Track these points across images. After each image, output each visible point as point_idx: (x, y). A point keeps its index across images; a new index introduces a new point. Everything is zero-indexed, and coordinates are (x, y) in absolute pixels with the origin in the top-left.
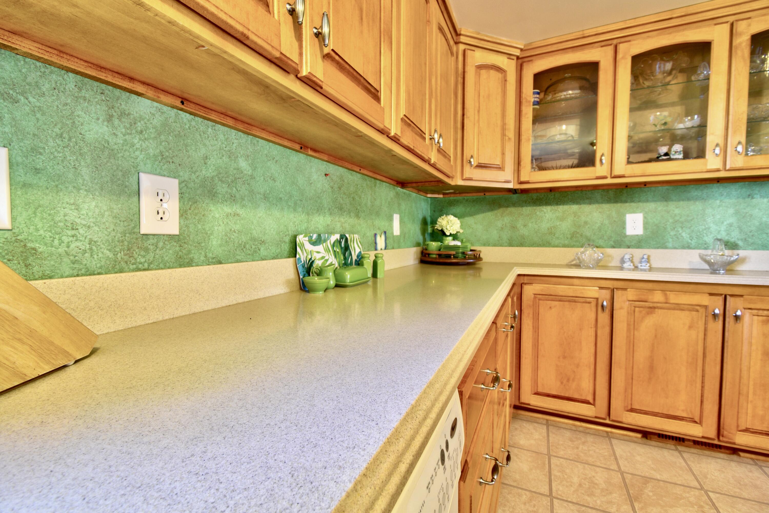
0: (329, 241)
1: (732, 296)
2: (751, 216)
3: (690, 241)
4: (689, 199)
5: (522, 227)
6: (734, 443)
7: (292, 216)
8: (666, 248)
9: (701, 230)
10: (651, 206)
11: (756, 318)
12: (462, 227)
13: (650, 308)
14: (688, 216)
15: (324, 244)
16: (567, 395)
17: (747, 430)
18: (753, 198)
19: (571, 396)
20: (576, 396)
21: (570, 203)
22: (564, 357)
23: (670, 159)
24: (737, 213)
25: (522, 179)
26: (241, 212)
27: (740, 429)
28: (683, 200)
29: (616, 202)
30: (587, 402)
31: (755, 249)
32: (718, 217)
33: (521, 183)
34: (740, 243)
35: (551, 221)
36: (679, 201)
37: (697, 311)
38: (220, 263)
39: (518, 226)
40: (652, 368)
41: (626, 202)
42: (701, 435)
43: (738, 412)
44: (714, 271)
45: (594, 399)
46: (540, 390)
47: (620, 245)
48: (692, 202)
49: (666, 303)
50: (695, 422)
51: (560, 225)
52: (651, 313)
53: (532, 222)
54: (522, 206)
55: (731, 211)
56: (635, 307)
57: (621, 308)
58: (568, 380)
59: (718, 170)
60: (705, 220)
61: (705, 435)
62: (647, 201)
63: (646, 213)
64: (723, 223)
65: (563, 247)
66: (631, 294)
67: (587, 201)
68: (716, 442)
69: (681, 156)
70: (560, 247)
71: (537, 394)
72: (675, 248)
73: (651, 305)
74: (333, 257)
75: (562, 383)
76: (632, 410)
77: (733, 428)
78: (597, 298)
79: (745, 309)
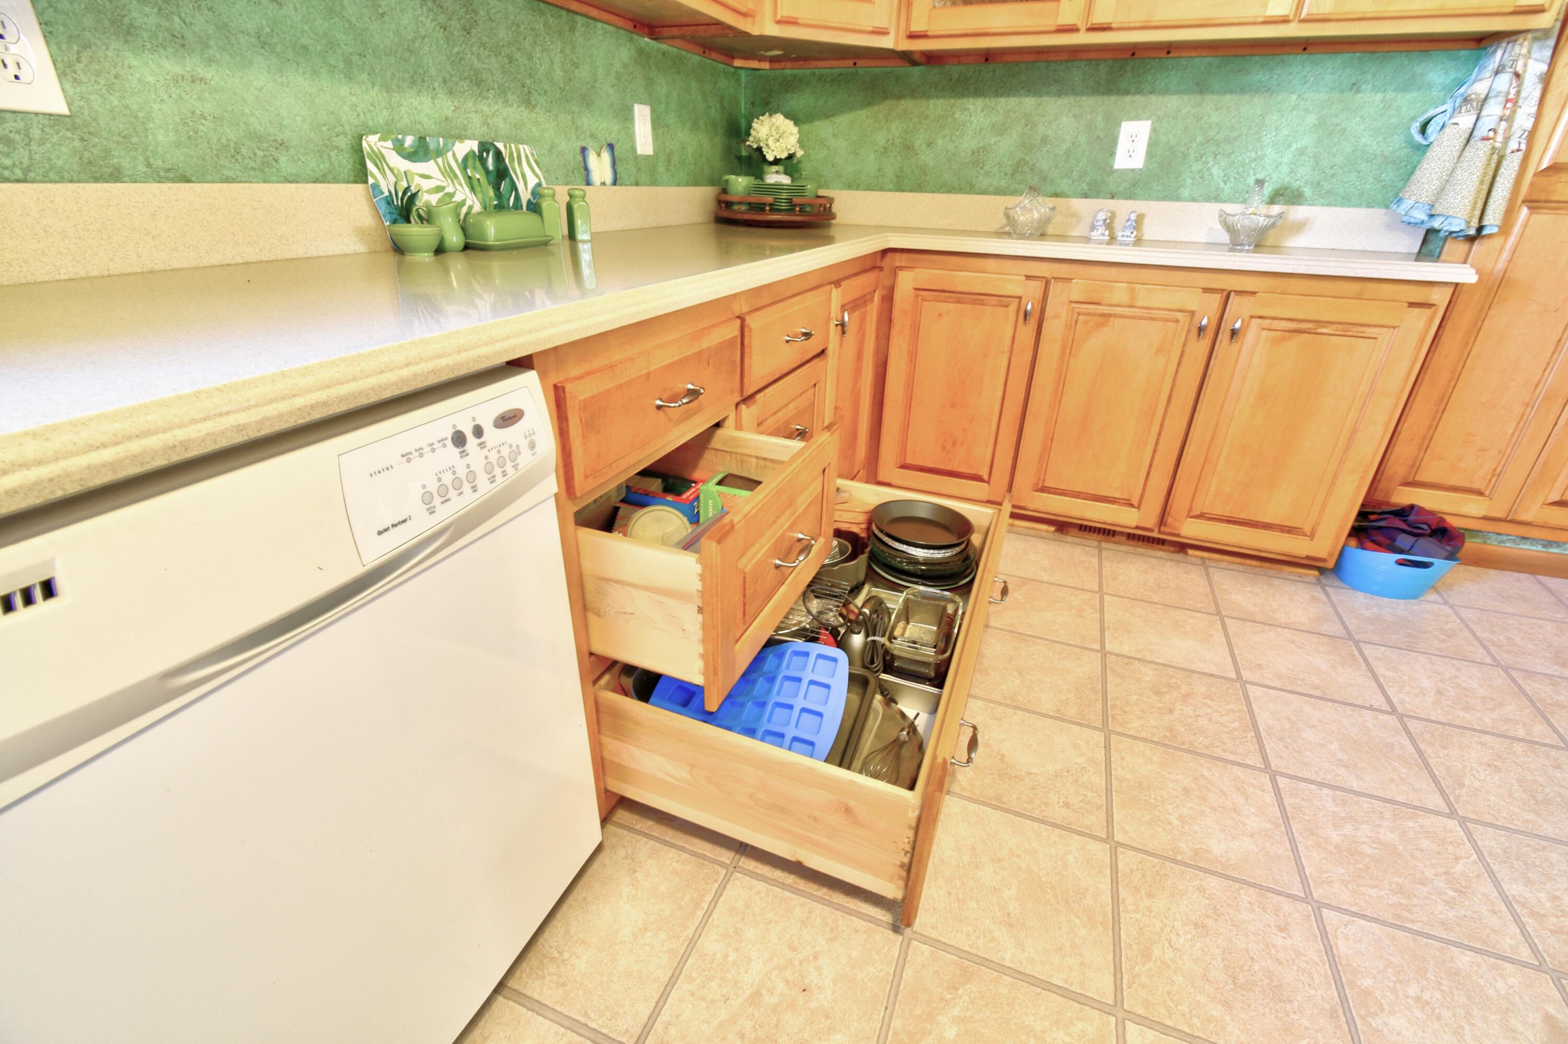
0: (450, 155)
1: (1239, 293)
2: (1343, 131)
3: (1222, 184)
4: (1242, 91)
5: (924, 147)
6: (1178, 535)
7: (344, 90)
8: (1178, 199)
9: (1247, 161)
10: (1172, 102)
11: (1265, 333)
13: (1104, 315)
14: (1232, 129)
15: (440, 160)
16: (949, 468)
17: (1201, 516)
18: (1358, 91)
19: (955, 469)
20: (963, 469)
21: (1022, 92)
22: (953, 406)
24: (1321, 124)
25: (916, 27)
26: (208, 73)
27: (1192, 514)
28: (1232, 92)
29: (1108, 92)
30: (977, 478)
31: (1329, 205)
32: (1285, 132)
33: (912, 36)
34: (1307, 191)
35: (980, 133)
36: (1224, 93)
37: (1176, 321)
38: (188, 181)
39: (917, 143)
41: (1127, 92)
42: (1134, 524)
43: (1196, 490)
44: (1235, 245)
45: (990, 477)
46: (909, 461)
47: (1098, 192)
48: (1247, 96)
49: (1130, 306)
50: (1132, 505)
51: (995, 143)
52: (1103, 325)
53: (945, 136)
54: (929, 97)
55: (1311, 120)
56: (1079, 314)
57: (1057, 316)
58: (954, 443)
59: (1285, 20)
60: (1259, 140)
61: (1141, 525)
62: (1166, 92)
63: (1159, 120)
64: (1290, 146)
65: (995, 194)
66: (1078, 289)
67: (1054, 88)
68: (1155, 535)
70: (989, 193)
71: (904, 466)
72: (1193, 200)
73: (1106, 311)
74: (467, 190)
75: (944, 448)
76: (1043, 489)
77: (1184, 512)
78: (1020, 298)
79: (1252, 317)
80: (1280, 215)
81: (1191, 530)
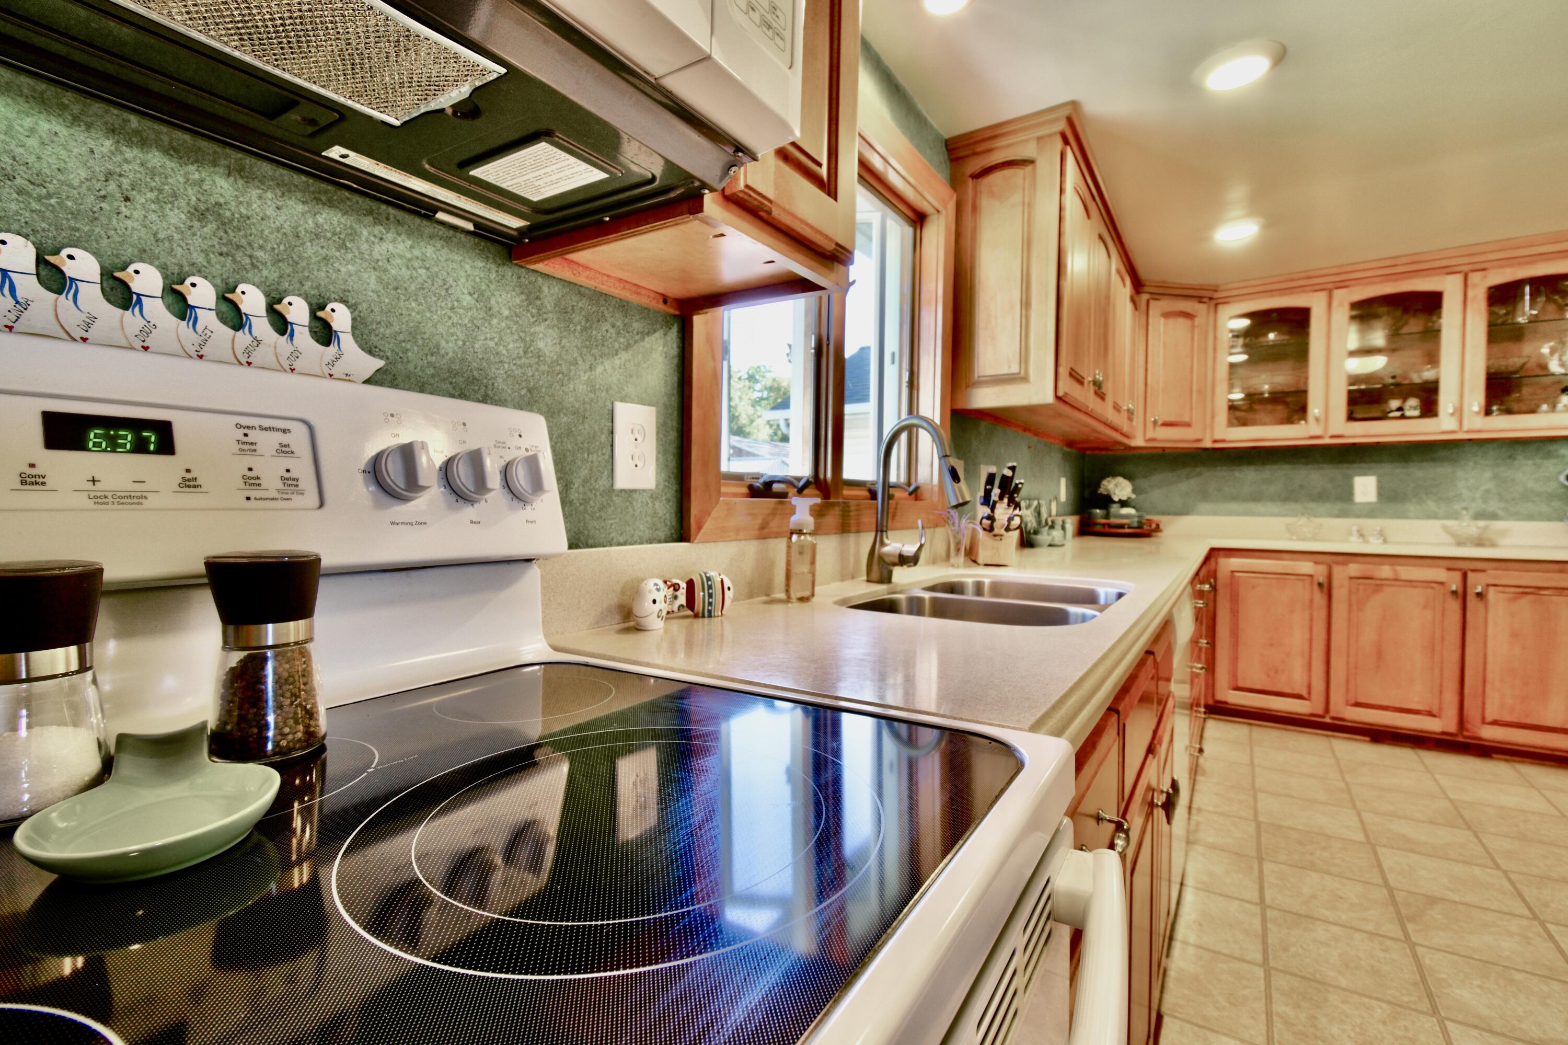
1: (1473, 571)
2: (1513, 480)
3: (1437, 509)
4: (1434, 460)
6: (1480, 739)
8: (1407, 517)
10: (1386, 468)
11: (1501, 595)
12: (1134, 491)
13: (1377, 585)
14: (1434, 480)
16: (1275, 689)
17: (1495, 723)
19: (1280, 692)
20: (1287, 690)
21: (1280, 464)
22: (1271, 645)
23: (1403, 417)
24: (1495, 477)
25: (1217, 437)
27: (1486, 721)
28: (1427, 461)
29: (1340, 463)
30: (1300, 697)
32: (1472, 481)
33: (1215, 441)
34: (1500, 513)
36: (1422, 462)
37: (1433, 588)
40: (1379, 655)
41: (1353, 463)
42: (1438, 730)
43: (1483, 702)
44: (1460, 544)
45: (1309, 693)
46: (1241, 684)
47: (1348, 514)
48: (1439, 463)
49: (1395, 579)
50: (1434, 716)
52: (1378, 592)
54: (1216, 467)
55: (1488, 475)
56: (1359, 584)
57: (1341, 586)
58: (1276, 672)
59: (1455, 432)
60: (1455, 485)
61: (1445, 731)
62: (1381, 463)
63: (1381, 476)
64: (1478, 488)
65: (1271, 516)
66: (1354, 569)
67: (1303, 461)
68: (1458, 739)
69: (1417, 413)
71: (1237, 688)
72: (1419, 518)
73: (1379, 582)
75: (1269, 675)
76: (1358, 704)
77: (1479, 720)
78: (1311, 576)
79: (1488, 585)
80: (1486, 527)
81: (1490, 733)
